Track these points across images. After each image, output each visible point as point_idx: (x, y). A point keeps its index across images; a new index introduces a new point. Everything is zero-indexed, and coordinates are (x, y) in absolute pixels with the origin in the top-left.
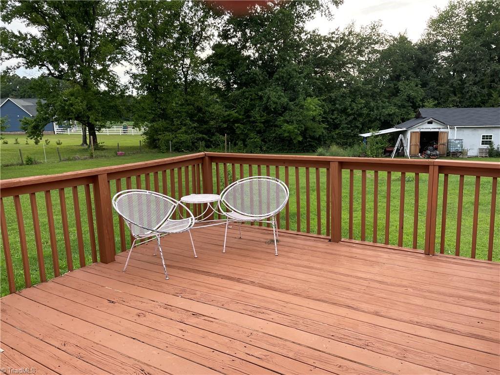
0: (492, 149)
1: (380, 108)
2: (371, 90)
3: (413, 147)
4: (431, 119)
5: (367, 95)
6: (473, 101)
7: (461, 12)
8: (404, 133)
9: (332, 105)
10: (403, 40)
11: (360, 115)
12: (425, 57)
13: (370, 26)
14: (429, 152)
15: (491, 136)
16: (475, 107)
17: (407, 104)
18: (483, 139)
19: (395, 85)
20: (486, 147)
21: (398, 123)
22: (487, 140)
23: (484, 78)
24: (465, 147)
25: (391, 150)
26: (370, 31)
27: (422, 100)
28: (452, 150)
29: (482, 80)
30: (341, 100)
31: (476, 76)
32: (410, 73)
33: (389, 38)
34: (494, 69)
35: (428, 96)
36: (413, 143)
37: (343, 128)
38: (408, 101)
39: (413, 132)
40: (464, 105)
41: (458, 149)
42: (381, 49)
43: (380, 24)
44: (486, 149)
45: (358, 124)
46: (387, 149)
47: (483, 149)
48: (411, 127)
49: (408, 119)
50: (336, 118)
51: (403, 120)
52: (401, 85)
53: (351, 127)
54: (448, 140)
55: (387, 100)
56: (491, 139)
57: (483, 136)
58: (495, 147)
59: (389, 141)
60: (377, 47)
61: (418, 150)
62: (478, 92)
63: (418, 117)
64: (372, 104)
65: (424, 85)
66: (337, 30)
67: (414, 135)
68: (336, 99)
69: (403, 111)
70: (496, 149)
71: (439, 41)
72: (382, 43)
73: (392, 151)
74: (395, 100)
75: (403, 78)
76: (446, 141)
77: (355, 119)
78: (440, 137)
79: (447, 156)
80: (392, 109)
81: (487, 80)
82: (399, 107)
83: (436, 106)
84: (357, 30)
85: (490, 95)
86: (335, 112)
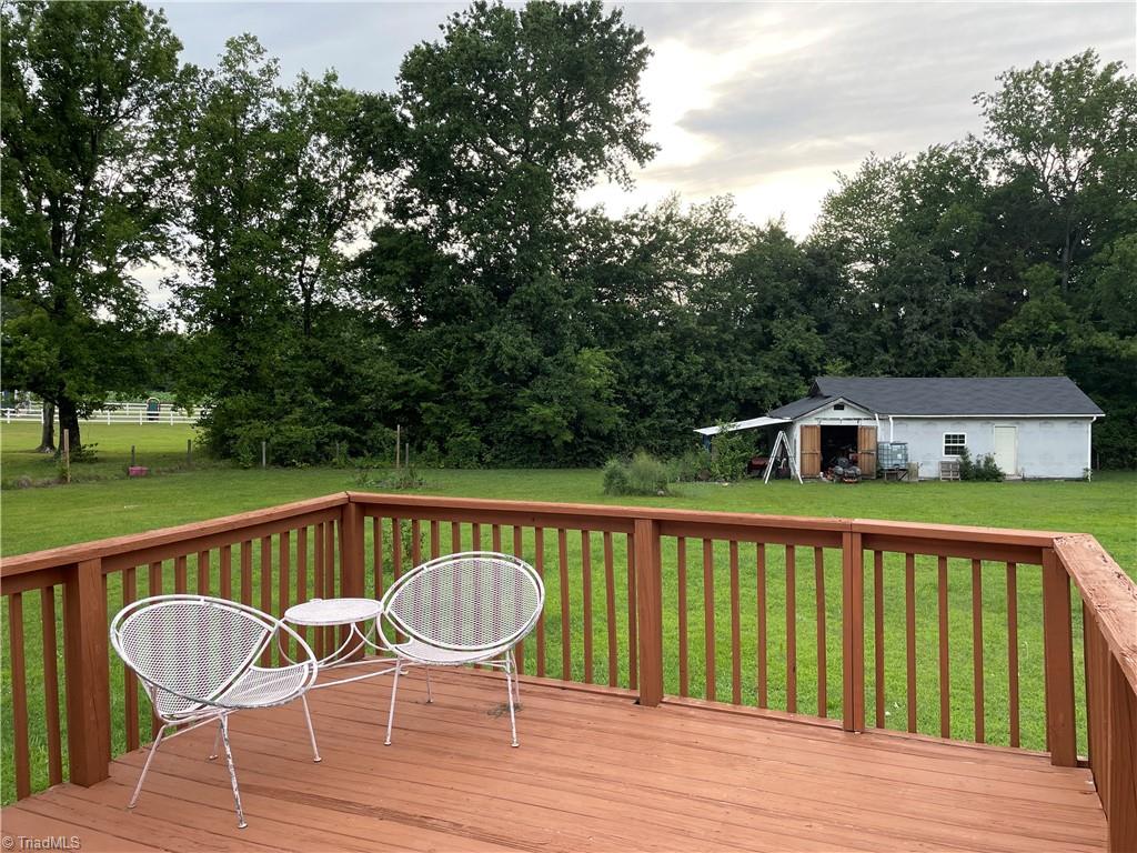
0: (968, 464)
1: (736, 375)
2: (714, 337)
3: (806, 458)
4: (841, 400)
5: (707, 347)
6: (921, 364)
7: (890, 186)
8: (786, 427)
9: (637, 365)
10: (776, 235)
11: (696, 388)
12: (821, 271)
13: (709, 205)
14: (841, 469)
15: (963, 436)
16: (927, 376)
17: (790, 368)
18: (947, 442)
19: (765, 327)
20: (954, 460)
21: (775, 407)
22: (955, 445)
23: (940, 316)
24: (914, 459)
25: (762, 463)
26: (709, 216)
27: (821, 360)
28: (887, 464)
29: (938, 321)
30: (654, 355)
31: (925, 313)
32: (793, 303)
33: (750, 232)
34: (961, 300)
35: (831, 350)
36: (808, 449)
37: (659, 416)
38: (792, 361)
39: (806, 426)
40: (904, 370)
41: (899, 462)
42: (733, 252)
43: (730, 203)
44: (954, 464)
45: (692, 407)
46: (754, 462)
47: (948, 463)
48: (801, 416)
49: (795, 399)
50: (644, 395)
51: (785, 401)
52: (776, 327)
53: (677, 412)
54: (877, 444)
55: (750, 358)
56: (963, 442)
57: (947, 436)
58: (973, 459)
59: (758, 444)
60: (724, 248)
61: (818, 466)
62: (931, 346)
63: (815, 394)
64: (719, 365)
65: (823, 328)
66: (642, 211)
67: (808, 431)
68: (643, 353)
69: (784, 381)
70: (974, 463)
71: (846, 241)
72: (735, 241)
73: (764, 467)
74: (766, 358)
75: (780, 312)
76: (872, 447)
77: (684, 396)
78: (861, 437)
79: (878, 477)
80: (761, 378)
81: (947, 321)
82: (775, 373)
83: (850, 372)
84: (683, 212)
85: (954, 351)
86: (643, 381)
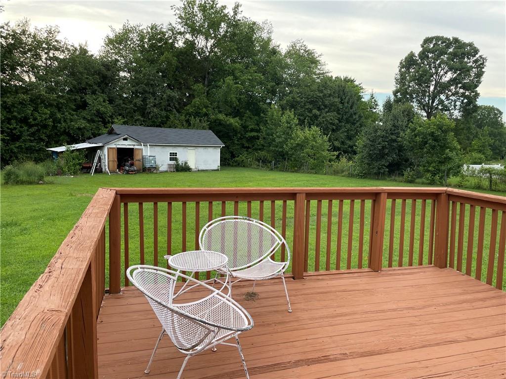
0: (178, 165)
3: (110, 163)
4: (126, 136)
8: (101, 148)
10: (84, 51)
12: (109, 73)
15: (176, 153)
18: (170, 156)
22: (173, 157)
25: (88, 166)
27: (111, 117)
32: (96, 87)
36: (111, 159)
38: (97, 116)
39: (110, 148)
41: (152, 164)
43: (58, 30)
44: (173, 165)
48: (107, 143)
51: (95, 135)
54: (143, 156)
56: (176, 156)
57: (171, 153)
58: (180, 163)
59: (86, 156)
61: (116, 166)
64: (59, 115)
66: (7, 25)
67: (111, 151)
69: (94, 126)
74: (84, 113)
76: (141, 158)
78: (136, 153)
79: (143, 171)
80: (82, 124)
82: (89, 121)
83: (124, 123)
